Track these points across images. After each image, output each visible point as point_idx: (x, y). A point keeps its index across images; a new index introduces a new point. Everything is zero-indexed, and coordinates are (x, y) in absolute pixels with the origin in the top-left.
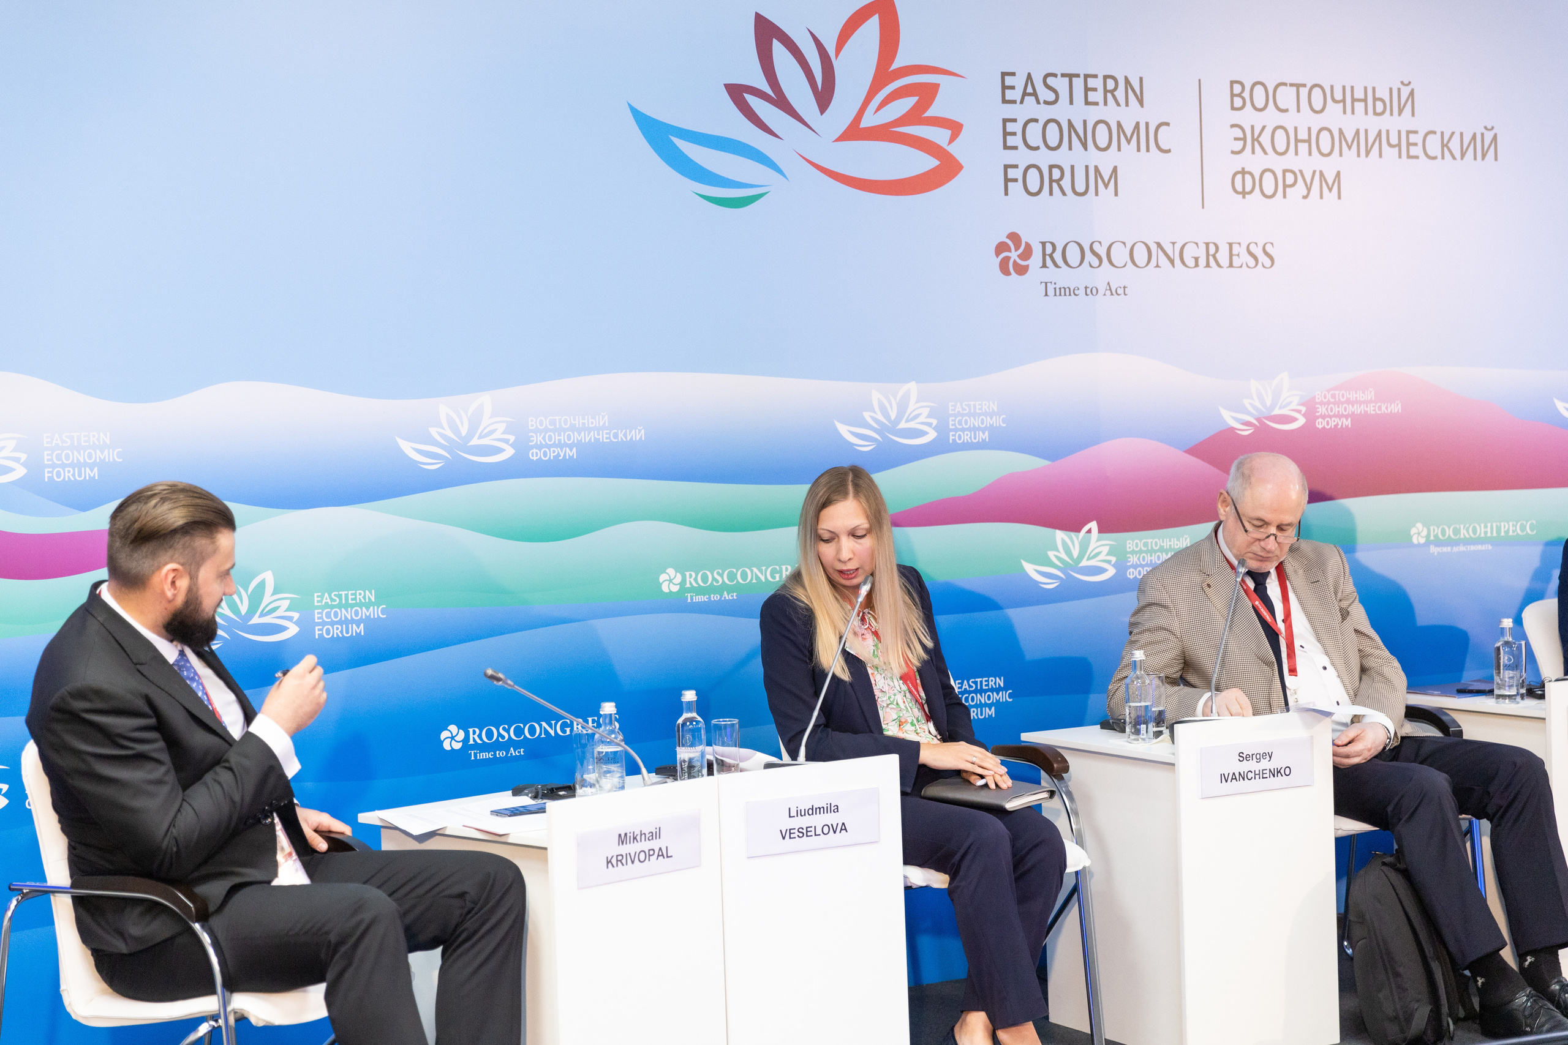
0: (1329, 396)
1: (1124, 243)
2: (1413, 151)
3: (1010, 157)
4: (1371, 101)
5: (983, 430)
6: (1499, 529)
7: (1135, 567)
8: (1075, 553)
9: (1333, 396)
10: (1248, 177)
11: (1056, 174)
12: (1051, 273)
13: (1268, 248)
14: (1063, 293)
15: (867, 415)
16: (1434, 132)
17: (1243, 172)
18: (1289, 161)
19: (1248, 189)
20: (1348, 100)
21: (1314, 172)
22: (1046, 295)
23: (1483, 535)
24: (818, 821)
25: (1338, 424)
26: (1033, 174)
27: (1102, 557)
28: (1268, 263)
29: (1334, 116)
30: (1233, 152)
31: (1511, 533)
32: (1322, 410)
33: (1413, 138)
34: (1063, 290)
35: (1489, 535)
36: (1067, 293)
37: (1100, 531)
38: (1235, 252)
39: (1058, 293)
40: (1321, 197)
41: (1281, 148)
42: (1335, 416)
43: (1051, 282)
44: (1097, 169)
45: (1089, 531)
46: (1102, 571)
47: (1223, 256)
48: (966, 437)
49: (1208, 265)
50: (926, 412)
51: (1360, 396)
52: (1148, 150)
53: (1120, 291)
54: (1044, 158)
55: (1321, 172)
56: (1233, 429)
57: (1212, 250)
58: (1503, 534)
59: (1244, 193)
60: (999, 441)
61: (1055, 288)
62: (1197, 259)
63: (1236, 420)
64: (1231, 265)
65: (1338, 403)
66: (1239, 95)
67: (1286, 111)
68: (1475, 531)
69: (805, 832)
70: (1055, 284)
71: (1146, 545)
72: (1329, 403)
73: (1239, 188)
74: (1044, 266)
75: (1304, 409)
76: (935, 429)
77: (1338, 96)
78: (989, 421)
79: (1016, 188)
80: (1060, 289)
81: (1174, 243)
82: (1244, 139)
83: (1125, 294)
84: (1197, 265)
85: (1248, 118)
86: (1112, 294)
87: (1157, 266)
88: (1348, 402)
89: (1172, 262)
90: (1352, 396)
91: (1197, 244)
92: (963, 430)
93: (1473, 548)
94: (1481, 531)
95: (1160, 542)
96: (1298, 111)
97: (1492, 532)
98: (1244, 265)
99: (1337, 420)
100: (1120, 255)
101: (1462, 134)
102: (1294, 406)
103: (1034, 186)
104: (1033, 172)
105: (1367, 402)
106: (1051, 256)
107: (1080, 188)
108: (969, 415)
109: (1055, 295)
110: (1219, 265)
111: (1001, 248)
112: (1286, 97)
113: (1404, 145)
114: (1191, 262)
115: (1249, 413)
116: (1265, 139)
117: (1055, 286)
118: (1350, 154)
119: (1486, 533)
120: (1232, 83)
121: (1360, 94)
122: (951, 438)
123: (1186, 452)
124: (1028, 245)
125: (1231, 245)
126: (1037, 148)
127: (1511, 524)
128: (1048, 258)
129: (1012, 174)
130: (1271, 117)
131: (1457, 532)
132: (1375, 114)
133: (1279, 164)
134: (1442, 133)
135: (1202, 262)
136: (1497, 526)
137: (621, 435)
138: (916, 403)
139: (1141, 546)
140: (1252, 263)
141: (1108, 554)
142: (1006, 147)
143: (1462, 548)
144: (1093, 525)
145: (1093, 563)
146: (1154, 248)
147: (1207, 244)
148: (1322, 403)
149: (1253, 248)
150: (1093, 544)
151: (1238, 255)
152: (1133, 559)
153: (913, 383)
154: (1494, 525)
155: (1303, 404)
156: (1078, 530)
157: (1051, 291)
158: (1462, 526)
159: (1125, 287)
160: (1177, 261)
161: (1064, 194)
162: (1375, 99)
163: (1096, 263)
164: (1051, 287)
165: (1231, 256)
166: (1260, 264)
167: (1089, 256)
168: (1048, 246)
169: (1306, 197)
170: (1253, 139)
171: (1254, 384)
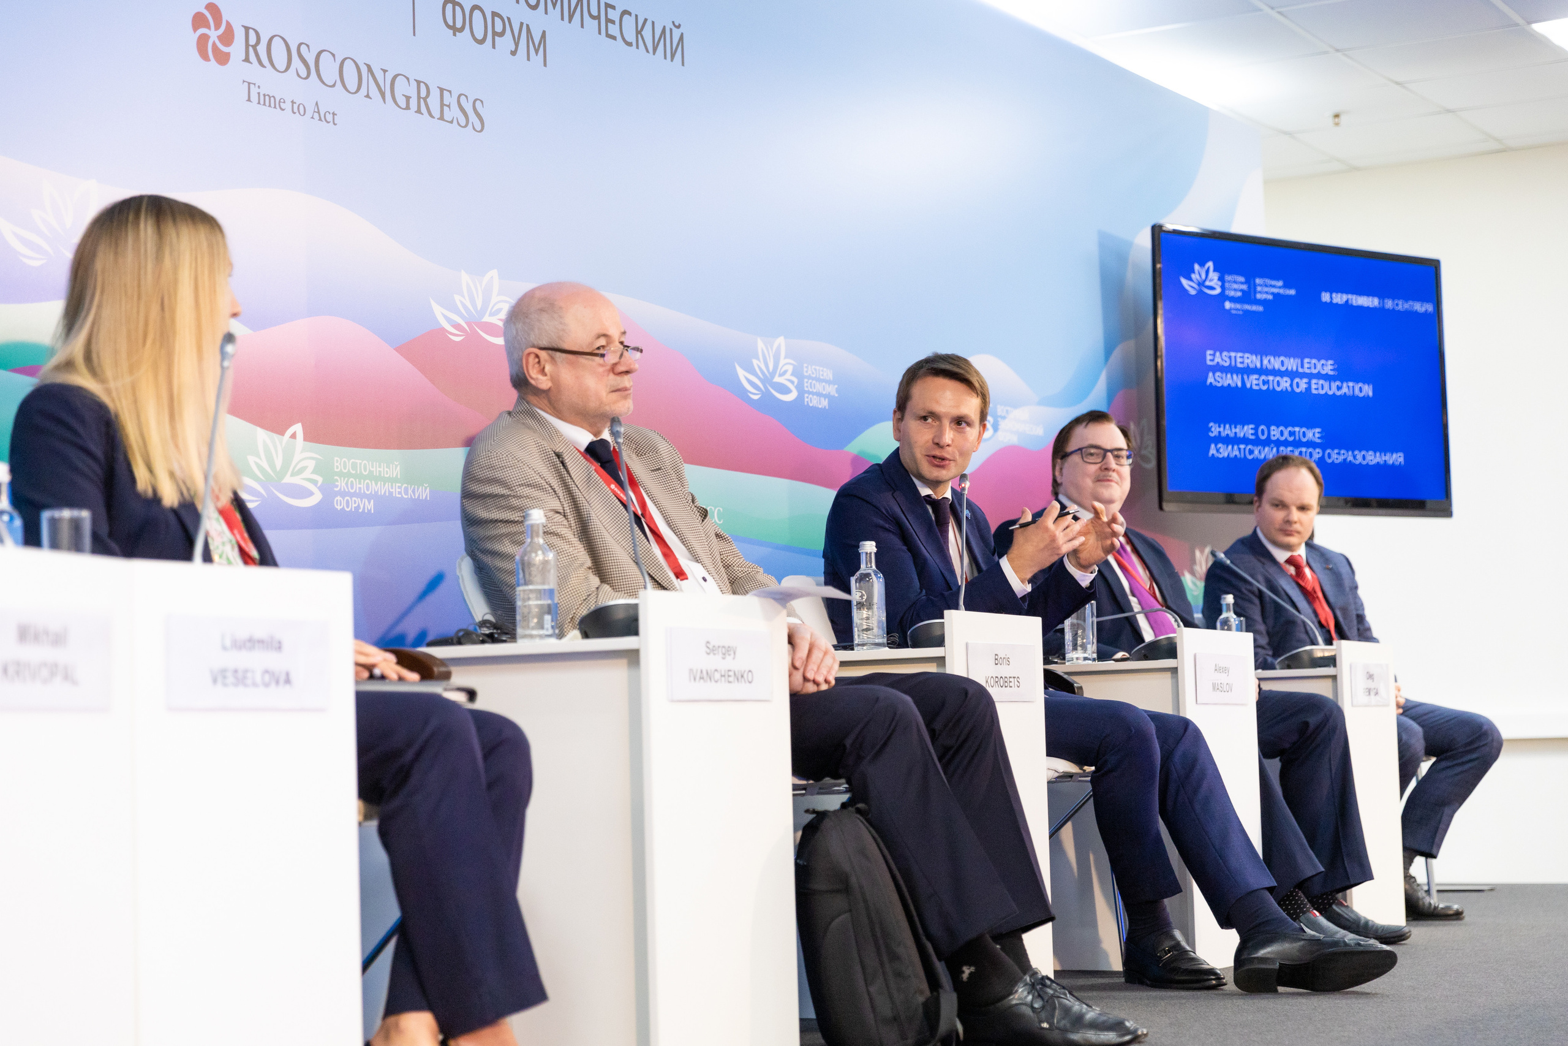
1: (334, 55)
2: (611, 29)
7: (343, 494)
8: (278, 464)
10: (458, 10)
12: (253, 71)
13: (479, 106)
14: (267, 103)
15: (36, 214)
16: (630, 14)
19: (459, 25)
21: (522, 25)
22: (249, 100)
27: (307, 474)
28: (478, 127)
33: (611, 14)
34: (267, 98)
36: (273, 105)
37: (306, 438)
38: (446, 102)
39: (262, 102)
40: (528, 59)
43: (255, 84)
45: (294, 436)
46: (307, 494)
47: (434, 104)
49: (419, 111)
53: (329, 117)
55: (528, 25)
56: (443, 330)
57: (423, 94)
59: (454, 30)
61: (259, 93)
62: (408, 98)
64: (442, 118)
70: (259, 87)
71: (354, 466)
73: (450, 21)
80: (264, 95)
81: (385, 71)
83: (335, 124)
84: (408, 108)
86: (320, 119)
87: (368, 96)
89: (383, 95)
91: (408, 79)
95: (369, 466)
98: (455, 121)
100: (329, 69)
101: (653, 23)
106: (255, 48)
109: (259, 103)
110: (430, 114)
111: (199, 21)
113: (603, 20)
114: (402, 101)
117: (258, 91)
118: (554, 14)
123: (398, 349)
124: (229, 27)
125: (442, 90)
128: (251, 49)
134: (636, 17)
135: (414, 104)
139: (349, 466)
140: (463, 122)
141: (313, 472)
144: (298, 428)
145: (297, 480)
146: (364, 70)
147: (418, 83)
149: (463, 101)
150: (297, 457)
152: (341, 484)
156: (282, 433)
157: (254, 97)
159: (334, 114)
160: (388, 95)
163: (303, 72)
164: (254, 91)
165: (442, 105)
166: (470, 125)
167: (296, 61)
168: (252, 34)
169: (513, 53)
171: (465, 277)
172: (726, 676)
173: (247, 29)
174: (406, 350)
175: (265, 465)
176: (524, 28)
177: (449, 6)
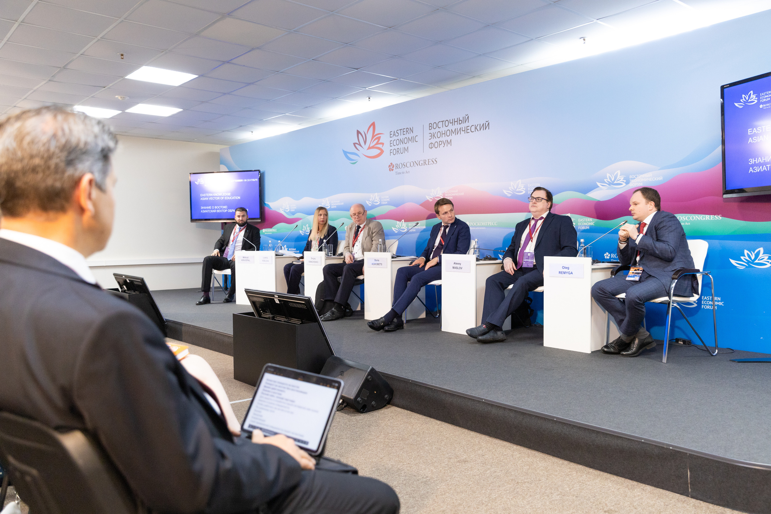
1: (409, 162)
2: (468, 131)
3: (391, 148)
4: (459, 121)
5: (386, 201)
6: (487, 223)
8: (400, 226)
9: (449, 192)
10: (432, 144)
11: (398, 149)
13: (436, 159)
15: (370, 199)
16: (473, 125)
17: (431, 143)
18: (441, 139)
20: (453, 122)
24: (266, 259)
28: (436, 162)
29: (451, 127)
30: (429, 139)
31: (490, 225)
33: (468, 128)
36: (400, 174)
37: (404, 221)
38: (429, 161)
40: (447, 146)
41: (439, 137)
42: (449, 196)
44: (405, 148)
46: (405, 230)
48: (384, 203)
49: (424, 165)
51: (455, 191)
52: (414, 142)
53: (408, 172)
54: (396, 147)
56: (428, 200)
57: (425, 162)
59: (431, 148)
60: (389, 204)
62: (422, 164)
63: (429, 198)
64: (428, 164)
66: (431, 126)
67: (440, 128)
68: (481, 224)
69: (265, 261)
71: (412, 225)
73: (430, 147)
74: (396, 169)
76: (380, 202)
77: (451, 122)
79: (392, 154)
81: (418, 161)
82: (432, 136)
84: (422, 165)
85: (433, 131)
87: (415, 166)
88: (452, 193)
89: (417, 165)
90: (453, 191)
92: (383, 202)
93: (481, 228)
94: (483, 224)
96: (443, 127)
97: (486, 224)
99: (449, 197)
100: (408, 165)
101: (480, 124)
102: (440, 195)
103: (395, 153)
104: (395, 150)
105: (456, 193)
106: (397, 167)
107: (402, 152)
108: (384, 199)
110: (426, 165)
111: (390, 166)
112: (440, 125)
113: (466, 130)
114: (421, 165)
115: (431, 196)
116: (436, 135)
118: (453, 135)
119: (484, 224)
120: (430, 124)
121: (456, 120)
123: (420, 205)
124: (394, 165)
125: (428, 160)
126: (395, 145)
127: (490, 222)
129: (391, 151)
130: (437, 130)
131: (477, 224)
132: (459, 124)
133: (438, 140)
134: (475, 125)
135: (423, 164)
138: (377, 196)
139: (411, 225)
140: (432, 163)
142: (390, 146)
143: (478, 228)
144: (403, 220)
145: (403, 228)
146: (414, 162)
147: (424, 160)
148: (446, 194)
149: (433, 160)
150: (403, 225)
153: (376, 193)
155: (442, 194)
156: (401, 221)
157: (397, 174)
160: (418, 165)
161: (399, 154)
162: (459, 120)
163: (404, 167)
165: (429, 162)
166: (434, 163)
167: (403, 166)
168: (397, 165)
169: (444, 147)
170: (433, 136)
171: (433, 190)
175: (398, 226)
176: (446, 141)
177: (430, 144)
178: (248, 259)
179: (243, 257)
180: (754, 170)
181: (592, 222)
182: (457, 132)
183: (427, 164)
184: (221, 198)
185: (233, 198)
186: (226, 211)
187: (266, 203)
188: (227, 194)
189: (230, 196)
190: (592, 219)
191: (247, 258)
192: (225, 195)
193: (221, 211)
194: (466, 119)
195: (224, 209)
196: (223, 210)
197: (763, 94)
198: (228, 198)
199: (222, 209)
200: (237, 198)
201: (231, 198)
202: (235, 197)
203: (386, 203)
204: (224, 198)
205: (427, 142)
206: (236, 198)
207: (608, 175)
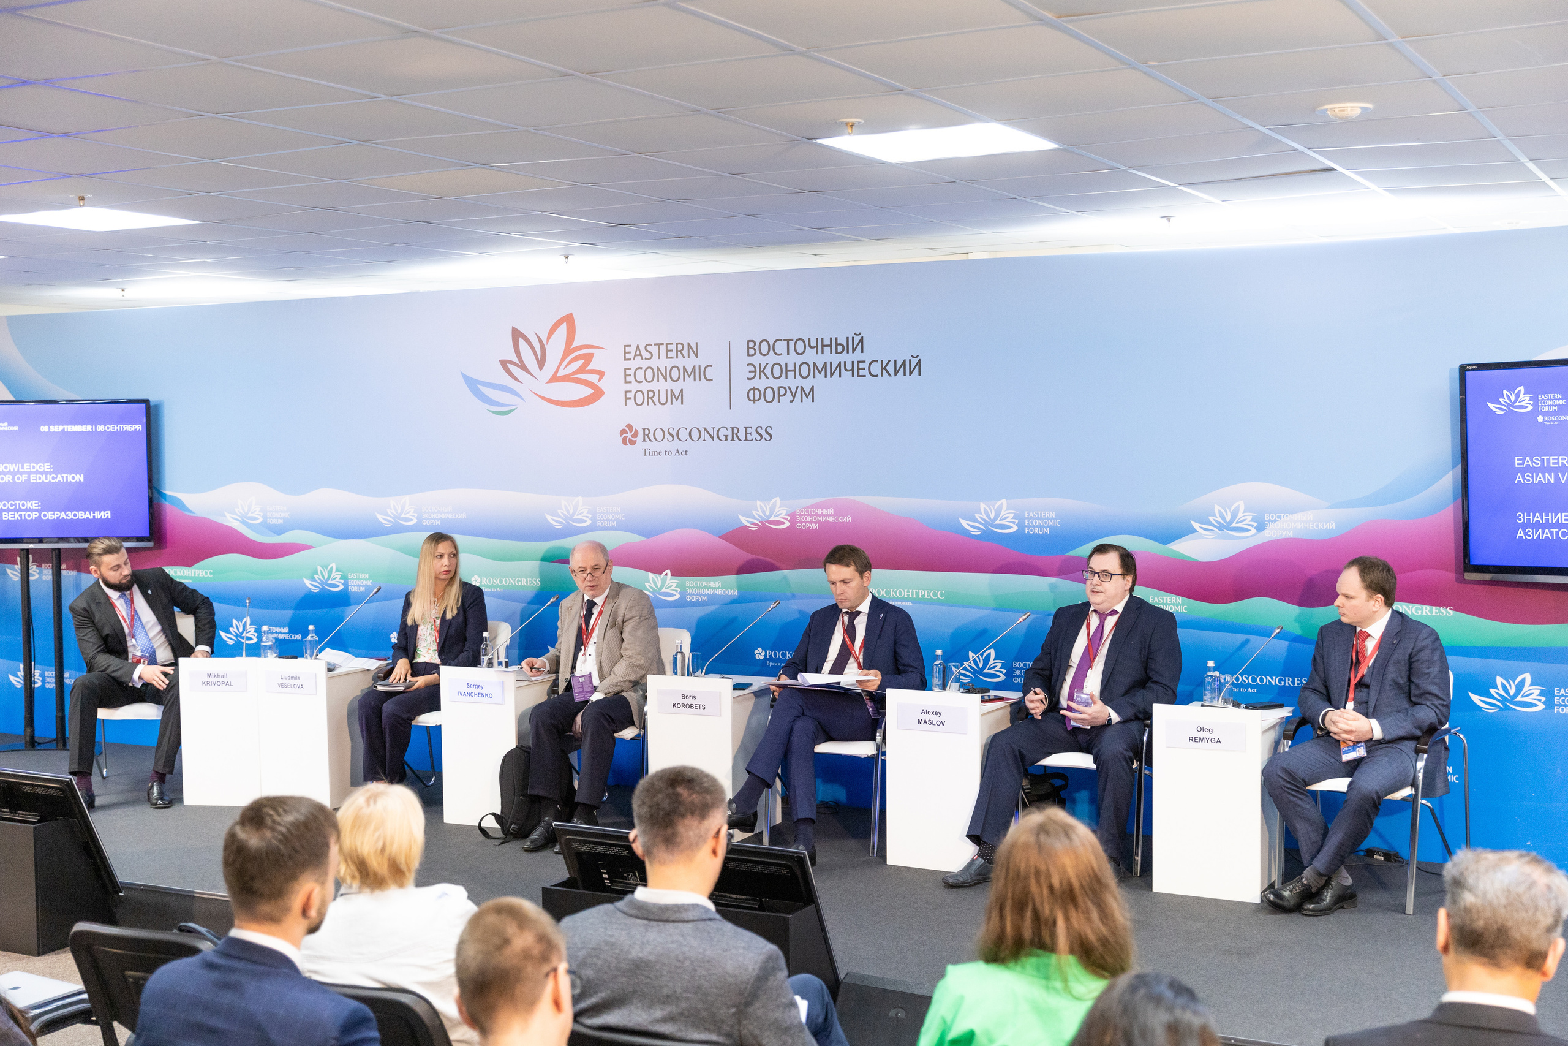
0: (805, 511)
1: (686, 429)
2: (862, 372)
3: (628, 387)
4: (835, 346)
5: (614, 521)
6: (917, 594)
7: (690, 595)
8: (659, 585)
9: (807, 511)
10: (757, 392)
11: (651, 394)
12: (648, 444)
13: (769, 430)
15: (559, 511)
16: (877, 361)
17: (754, 389)
18: (783, 382)
19: (757, 398)
20: (819, 346)
21: (798, 387)
22: (645, 455)
23: (906, 596)
24: (292, 682)
25: (810, 527)
26: (639, 395)
27: (673, 588)
28: (768, 438)
29: (810, 356)
30: (748, 379)
31: (926, 597)
32: (800, 519)
33: (862, 365)
34: (653, 453)
35: (911, 596)
36: (656, 454)
37: (672, 575)
38: (748, 432)
40: (802, 401)
41: (777, 376)
42: (808, 522)
43: (647, 449)
44: (672, 391)
45: (666, 575)
46: (673, 595)
47: (742, 435)
48: (605, 524)
49: (733, 439)
50: (586, 511)
51: (825, 512)
52: (700, 380)
53: (684, 453)
54: (644, 387)
55: (802, 387)
56: (746, 527)
57: (735, 431)
58: (920, 597)
59: (754, 401)
60: (621, 527)
61: (649, 452)
62: (726, 436)
63: (748, 522)
64: (746, 439)
65: (811, 515)
66: (753, 348)
67: (781, 354)
68: (900, 593)
69: (288, 686)
70: (650, 449)
71: (696, 584)
72: (805, 515)
73: (752, 398)
74: (644, 440)
75: (789, 518)
76: (591, 519)
77: (813, 344)
78: (616, 517)
79: (631, 402)
81: (713, 428)
82: (755, 371)
83: (686, 455)
84: (726, 439)
85: (757, 360)
86: (679, 455)
87: (704, 440)
88: (817, 514)
89: (712, 438)
90: (819, 511)
91: (726, 428)
92: (604, 520)
95: (704, 584)
96: (788, 354)
97: (912, 595)
98: (754, 439)
99: (810, 524)
100: (684, 435)
101: (895, 361)
102: (782, 516)
103: (639, 401)
104: (639, 394)
105: (829, 515)
106: (648, 436)
107: (663, 401)
108: (607, 513)
109: (650, 455)
110: (739, 440)
111: (623, 432)
112: (781, 347)
113: (856, 370)
114: (723, 438)
115: (757, 519)
116: (768, 371)
118: (820, 377)
119: (908, 595)
120: (748, 341)
121: (827, 343)
122: (598, 524)
123: (722, 537)
124: (636, 430)
125: (746, 428)
126: (642, 382)
127: (926, 591)
129: (628, 395)
130: (772, 359)
131: (888, 593)
132: (837, 352)
133: (775, 384)
134: (882, 361)
135: (730, 438)
136: (916, 592)
137: (457, 516)
138: (582, 506)
139: (694, 584)
140: (758, 438)
141: (677, 587)
142: (626, 382)
144: (668, 572)
145: (668, 590)
146: (702, 431)
147: (733, 428)
148: (800, 515)
149: (759, 430)
150: (668, 582)
151: (750, 434)
152: (690, 591)
153: (580, 497)
154: (914, 591)
155: (788, 515)
156: (660, 574)
157: (647, 453)
158: (892, 590)
159: (686, 451)
160: (715, 437)
161: (655, 404)
162: (837, 344)
163: (670, 438)
164: (647, 451)
165: (746, 434)
166: (763, 438)
167: (667, 436)
168: (647, 431)
169: (791, 402)
170: (760, 372)
171: (759, 503)
172: (478, 695)
173: (644, 429)
174: (725, 537)
175: (653, 586)
176: (799, 389)
177: (752, 392)
178: (225, 680)
179: (209, 676)
180: (1526, 534)
181: (1182, 605)
182: (829, 370)
183: (742, 437)
184: (19, 478)
185: (59, 478)
186: (34, 515)
187: (167, 492)
188: (37, 467)
189: (50, 473)
190: (1181, 598)
191: (223, 677)
192: (32, 470)
193: (17, 516)
194: (857, 343)
195: (26, 510)
196: (23, 513)
197: (1543, 397)
198: (43, 478)
199: (20, 510)
200: (73, 478)
201: (53, 478)
202: (65, 475)
203: (614, 524)
204: (29, 478)
205: (742, 385)
206: (70, 479)
207: (1217, 508)
